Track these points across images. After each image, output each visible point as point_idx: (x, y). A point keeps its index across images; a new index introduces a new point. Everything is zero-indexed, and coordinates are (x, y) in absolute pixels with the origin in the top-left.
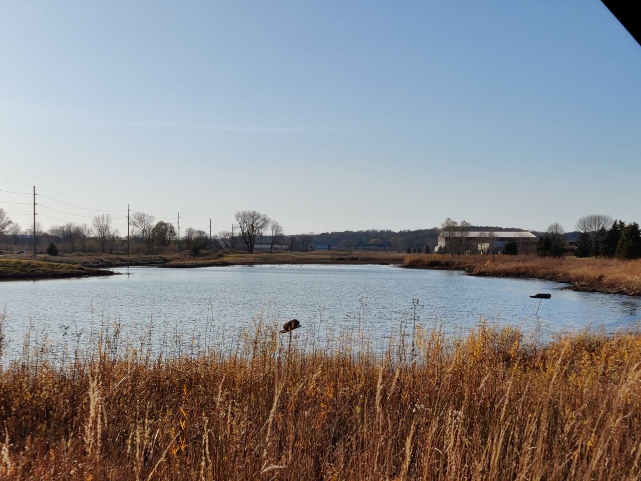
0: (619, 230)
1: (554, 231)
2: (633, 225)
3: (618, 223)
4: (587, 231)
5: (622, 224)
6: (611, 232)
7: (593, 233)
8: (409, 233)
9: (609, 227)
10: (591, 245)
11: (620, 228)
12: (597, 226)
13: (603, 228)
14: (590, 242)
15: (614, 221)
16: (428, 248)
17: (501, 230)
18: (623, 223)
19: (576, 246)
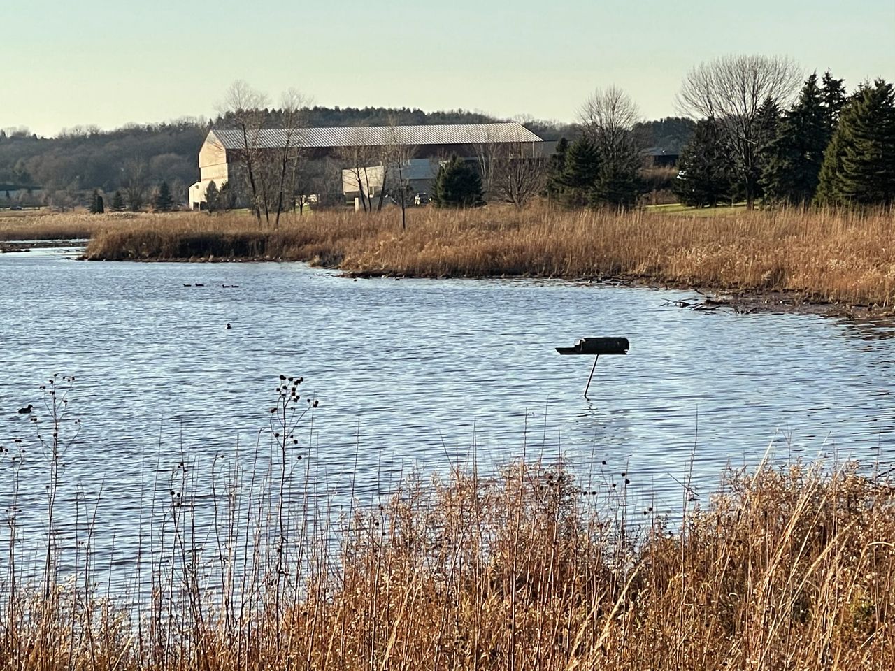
0: (823, 109)
1: (606, 117)
2: (874, 87)
3: (820, 85)
4: (718, 115)
5: (834, 86)
6: (797, 114)
7: (738, 120)
8: (97, 138)
9: (789, 100)
10: (732, 163)
11: (829, 100)
12: (748, 96)
13: (768, 102)
14: (728, 152)
15: (806, 78)
16: (165, 189)
17: (419, 118)
18: (838, 84)
19: (682, 168)
